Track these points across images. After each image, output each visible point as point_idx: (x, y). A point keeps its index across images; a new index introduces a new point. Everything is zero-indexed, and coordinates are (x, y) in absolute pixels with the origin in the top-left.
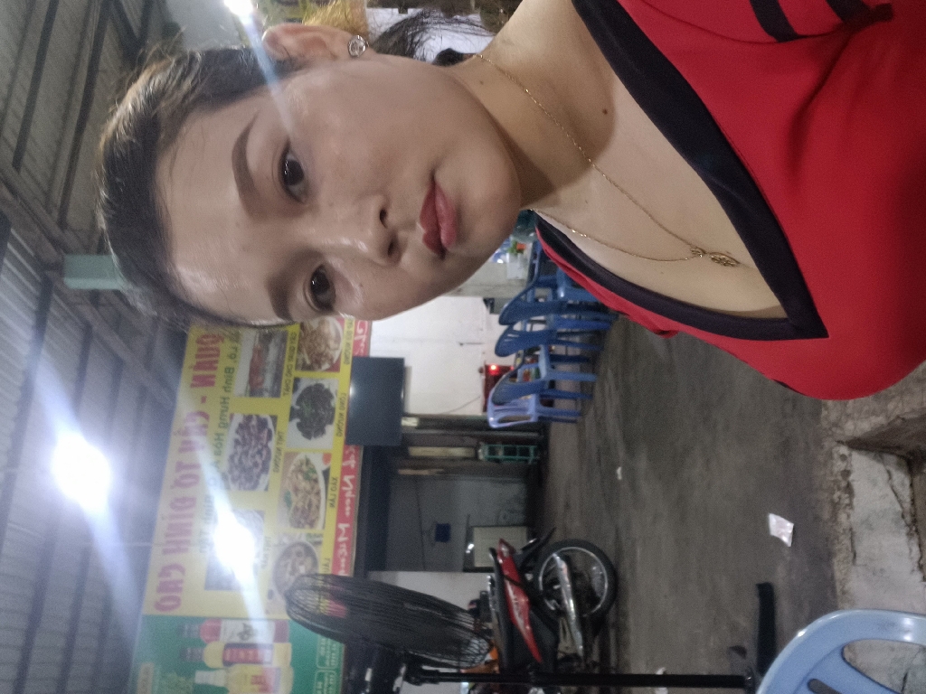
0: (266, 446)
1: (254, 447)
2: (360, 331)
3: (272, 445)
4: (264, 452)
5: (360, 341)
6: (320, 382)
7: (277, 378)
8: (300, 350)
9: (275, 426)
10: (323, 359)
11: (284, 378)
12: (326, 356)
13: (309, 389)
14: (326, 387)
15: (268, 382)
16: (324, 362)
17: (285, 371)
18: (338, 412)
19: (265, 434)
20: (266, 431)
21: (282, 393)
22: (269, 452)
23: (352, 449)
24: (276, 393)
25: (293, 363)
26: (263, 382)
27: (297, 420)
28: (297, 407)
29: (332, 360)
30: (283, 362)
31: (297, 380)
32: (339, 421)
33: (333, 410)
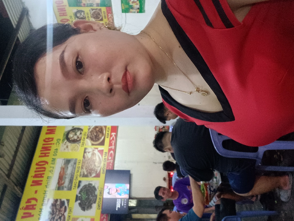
0: (63, 215)
1: (58, 216)
2: (110, 158)
3: (66, 214)
4: (62, 218)
5: (110, 163)
6: (91, 183)
7: (71, 181)
8: (82, 168)
9: (68, 205)
10: (92, 172)
11: (74, 181)
12: (94, 170)
13: (85, 186)
14: (93, 185)
15: (67, 183)
16: (93, 173)
17: (75, 178)
18: (98, 197)
19: (63, 209)
20: (64, 207)
21: (72, 189)
22: (64, 218)
23: (105, 216)
24: (70, 189)
25: (79, 174)
26: (64, 183)
27: (79, 202)
28: (79, 195)
29: (97, 172)
30: (74, 173)
31: (80, 182)
32: (99, 202)
33: (96, 196)
